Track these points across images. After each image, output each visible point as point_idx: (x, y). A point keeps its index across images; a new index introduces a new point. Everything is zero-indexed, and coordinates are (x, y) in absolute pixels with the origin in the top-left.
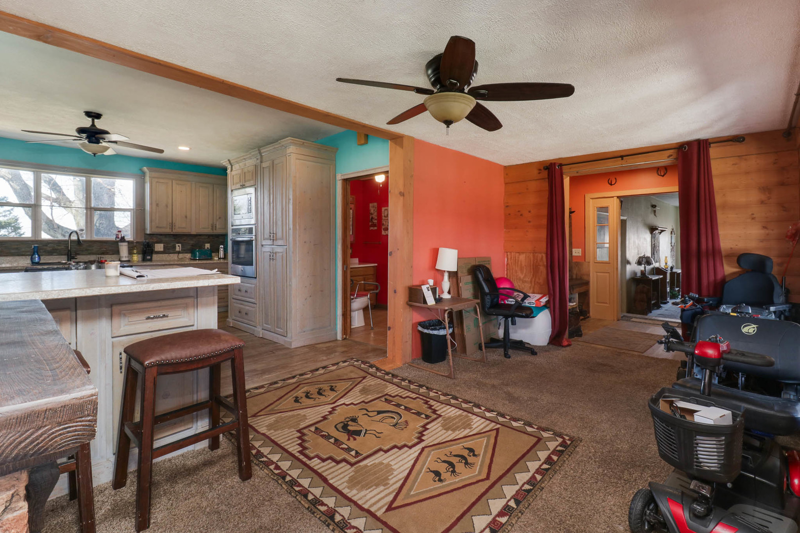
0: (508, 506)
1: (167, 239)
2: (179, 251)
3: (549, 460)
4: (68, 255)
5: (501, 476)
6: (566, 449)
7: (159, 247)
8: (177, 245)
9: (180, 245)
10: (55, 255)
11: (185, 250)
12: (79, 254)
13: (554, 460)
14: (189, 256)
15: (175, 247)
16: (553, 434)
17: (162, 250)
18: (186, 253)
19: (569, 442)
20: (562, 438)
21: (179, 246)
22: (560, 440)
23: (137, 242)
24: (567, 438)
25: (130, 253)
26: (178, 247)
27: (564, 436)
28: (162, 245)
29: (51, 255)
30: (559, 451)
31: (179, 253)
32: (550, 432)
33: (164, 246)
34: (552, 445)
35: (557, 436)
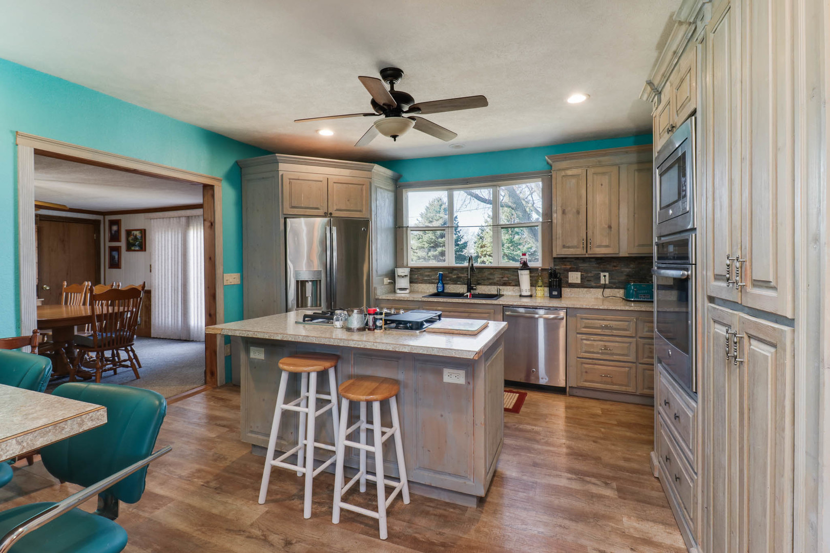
1: (585, 265)
2: (605, 284)
4: (468, 284)
7: (575, 277)
8: (602, 274)
9: (607, 274)
10: (459, 284)
11: (614, 283)
12: (479, 284)
14: (620, 293)
15: (599, 278)
17: (579, 281)
18: (616, 288)
21: (605, 276)
23: (543, 270)
25: (533, 284)
26: (605, 278)
28: (579, 274)
29: (455, 284)
31: (604, 287)
33: (581, 275)
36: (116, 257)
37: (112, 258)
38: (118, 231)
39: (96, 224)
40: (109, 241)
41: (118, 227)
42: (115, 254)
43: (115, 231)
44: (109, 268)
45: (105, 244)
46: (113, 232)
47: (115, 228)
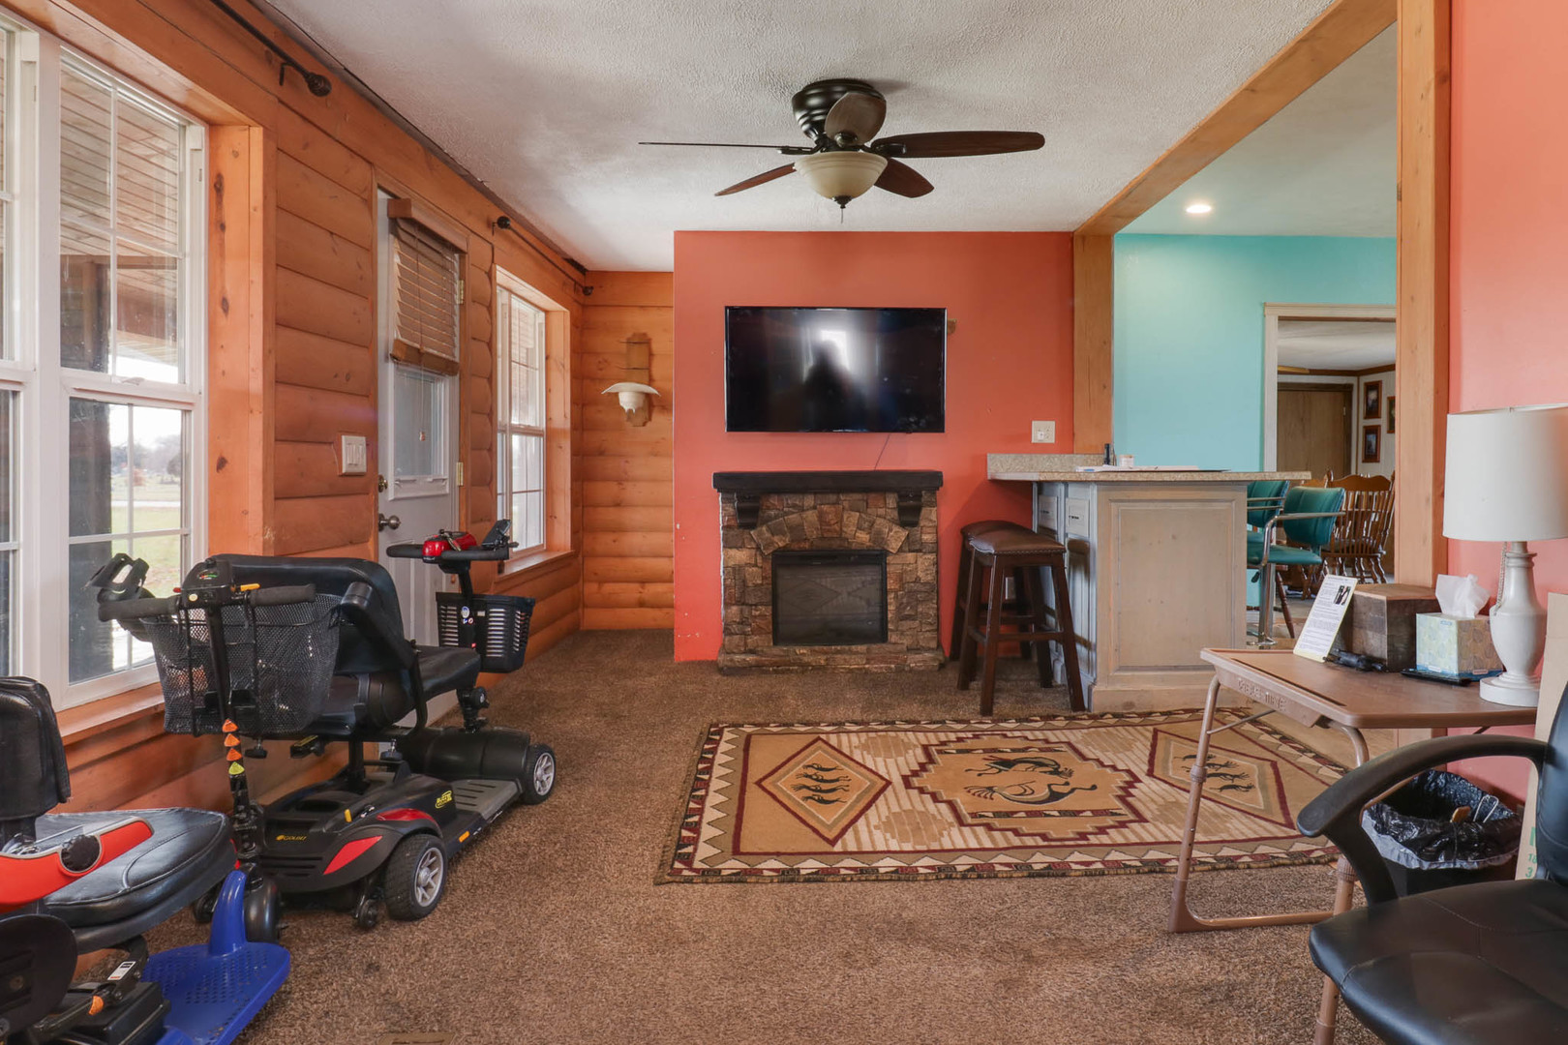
0: (707, 774)
3: (696, 828)
5: (744, 794)
6: (675, 854)
13: (686, 829)
16: (720, 870)
19: (678, 865)
20: (696, 870)
22: (697, 865)
24: (686, 873)
27: (694, 874)
30: (686, 846)
32: (729, 872)
34: (704, 851)
35: (708, 870)
36: (1374, 442)
37: (1367, 445)
38: (1378, 401)
39: (1347, 390)
40: (1365, 418)
41: (1378, 395)
42: (1372, 438)
43: (1374, 401)
44: (1363, 462)
45: (1359, 422)
46: (1370, 402)
47: (1373, 395)
